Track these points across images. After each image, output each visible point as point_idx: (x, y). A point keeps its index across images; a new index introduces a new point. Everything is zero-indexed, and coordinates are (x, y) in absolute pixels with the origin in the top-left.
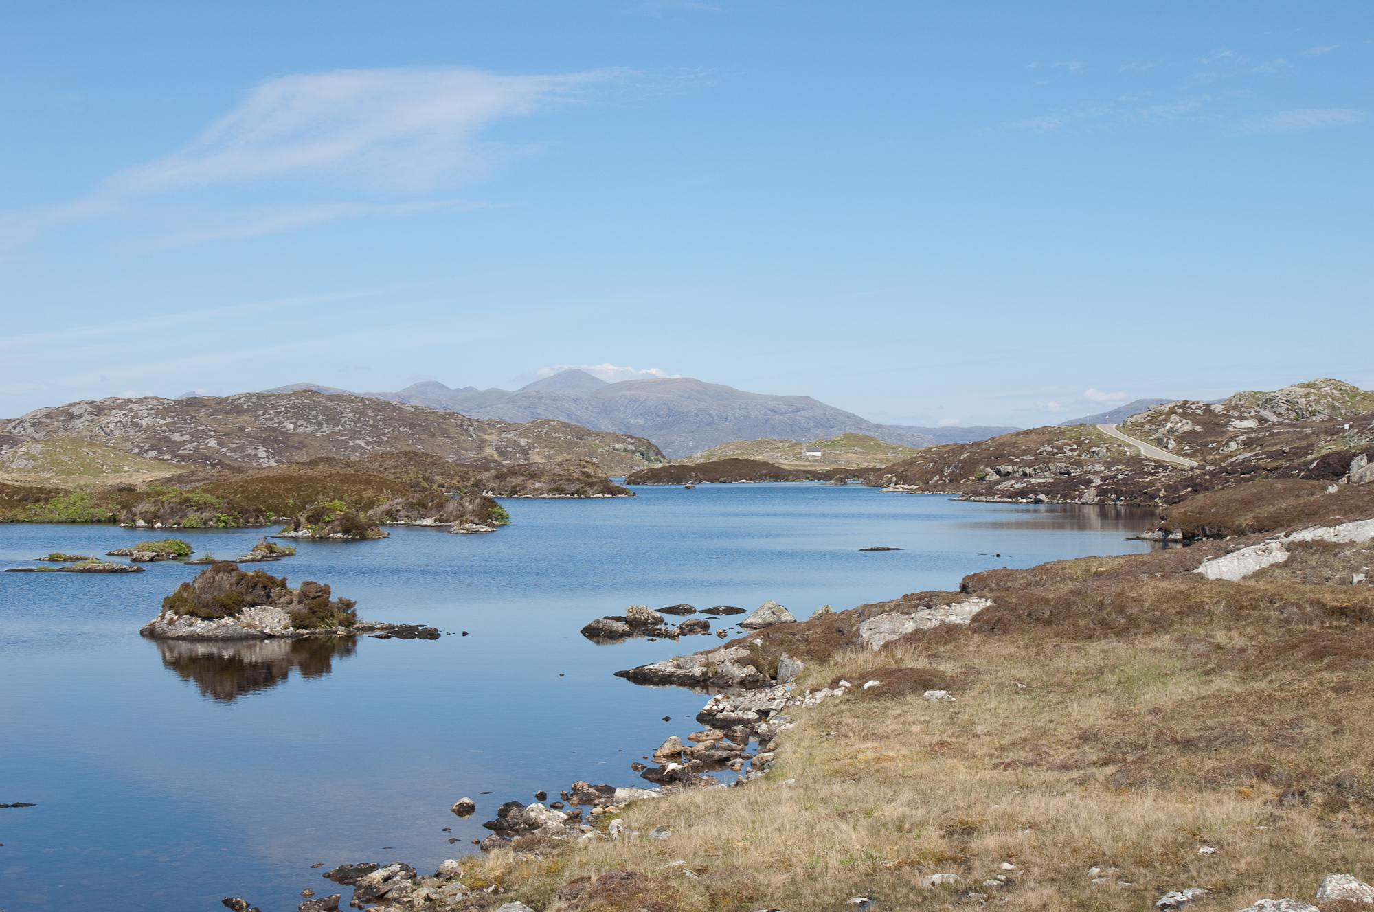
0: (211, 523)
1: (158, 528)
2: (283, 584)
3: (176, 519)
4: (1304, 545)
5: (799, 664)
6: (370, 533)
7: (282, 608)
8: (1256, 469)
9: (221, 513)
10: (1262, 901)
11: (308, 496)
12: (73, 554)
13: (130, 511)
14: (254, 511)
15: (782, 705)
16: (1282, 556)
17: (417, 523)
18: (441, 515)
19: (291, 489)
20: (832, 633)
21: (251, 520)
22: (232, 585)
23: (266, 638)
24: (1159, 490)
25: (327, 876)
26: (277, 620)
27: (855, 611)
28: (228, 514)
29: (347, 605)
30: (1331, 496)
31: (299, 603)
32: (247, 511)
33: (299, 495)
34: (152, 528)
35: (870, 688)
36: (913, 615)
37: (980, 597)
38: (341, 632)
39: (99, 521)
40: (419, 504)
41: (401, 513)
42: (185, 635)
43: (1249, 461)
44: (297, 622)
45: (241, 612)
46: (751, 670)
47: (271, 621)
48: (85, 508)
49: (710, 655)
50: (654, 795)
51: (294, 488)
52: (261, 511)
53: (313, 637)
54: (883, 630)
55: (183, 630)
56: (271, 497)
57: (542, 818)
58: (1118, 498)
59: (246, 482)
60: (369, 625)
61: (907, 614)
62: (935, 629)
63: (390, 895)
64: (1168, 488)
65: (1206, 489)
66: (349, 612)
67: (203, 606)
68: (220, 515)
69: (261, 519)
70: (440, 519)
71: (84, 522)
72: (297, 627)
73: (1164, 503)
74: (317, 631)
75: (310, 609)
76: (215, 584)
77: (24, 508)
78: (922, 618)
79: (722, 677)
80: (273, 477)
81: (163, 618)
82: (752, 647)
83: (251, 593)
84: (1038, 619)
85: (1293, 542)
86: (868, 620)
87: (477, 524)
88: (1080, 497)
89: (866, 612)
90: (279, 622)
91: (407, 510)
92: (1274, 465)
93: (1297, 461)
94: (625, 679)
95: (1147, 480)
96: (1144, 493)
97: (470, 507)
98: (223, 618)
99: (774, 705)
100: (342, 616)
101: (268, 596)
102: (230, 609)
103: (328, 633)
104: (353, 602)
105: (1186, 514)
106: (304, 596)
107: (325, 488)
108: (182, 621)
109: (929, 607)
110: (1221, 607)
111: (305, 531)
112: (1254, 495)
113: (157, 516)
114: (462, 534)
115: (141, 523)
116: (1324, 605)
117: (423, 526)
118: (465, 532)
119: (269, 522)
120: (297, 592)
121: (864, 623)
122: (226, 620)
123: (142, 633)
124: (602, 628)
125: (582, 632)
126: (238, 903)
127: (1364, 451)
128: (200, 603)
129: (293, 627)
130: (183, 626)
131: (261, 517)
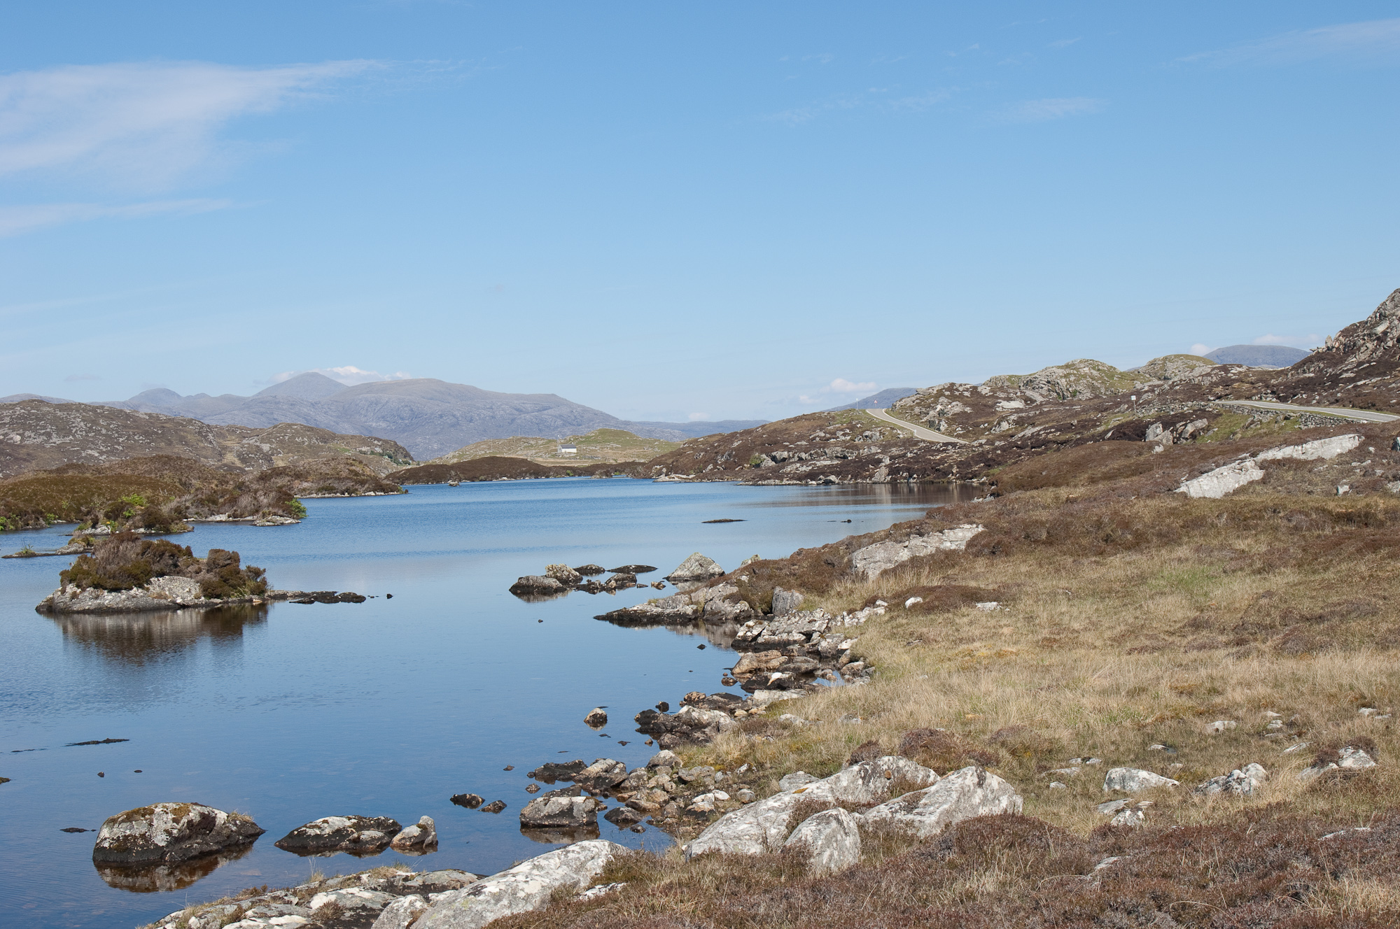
2: (188, 552)
4: (1278, 463)
5: (798, 596)
6: (174, 527)
7: (191, 577)
8: (1046, 443)
11: (83, 498)
14: (33, 512)
15: (825, 626)
16: (1258, 474)
17: (210, 519)
18: (235, 511)
19: (64, 491)
20: (822, 566)
21: (30, 522)
22: (138, 555)
23: (179, 609)
24: (951, 466)
26: (188, 590)
27: (842, 543)
28: (6, 517)
29: (257, 573)
31: (208, 571)
32: (26, 513)
33: (73, 496)
35: (914, 605)
36: (907, 543)
37: (971, 523)
38: (257, 601)
40: (208, 501)
41: (190, 510)
42: (92, 608)
43: (1038, 435)
44: (208, 590)
45: (149, 582)
46: (743, 606)
47: (181, 591)
49: (693, 595)
51: (68, 489)
52: (42, 513)
53: (226, 606)
54: (878, 559)
55: (90, 604)
56: (44, 499)
58: (911, 476)
59: (15, 484)
60: (281, 593)
61: (901, 542)
62: (932, 556)
65: (999, 464)
66: (258, 580)
67: (109, 578)
69: (42, 521)
70: (234, 514)
72: (207, 596)
73: (957, 479)
74: (230, 600)
75: (222, 577)
76: (120, 554)
78: (916, 546)
79: (713, 613)
80: (44, 479)
81: (63, 592)
82: (739, 583)
83: (159, 561)
84: (1036, 541)
85: (1265, 461)
86: (860, 551)
87: (281, 516)
88: (871, 476)
89: (853, 544)
90: (189, 591)
91: (197, 507)
92: (1064, 437)
93: (1087, 434)
94: (608, 622)
95: (938, 457)
96: (937, 470)
97: (265, 501)
98: (132, 589)
99: (816, 626)
100: (252, 584)
101: (176, 565)
102: (138, 579)
103: (241, 601)
104: (261, 569)
105: (1017, 478)
106: (212, 565)
107: (100, 489)
108: (86, 594)
109: (921, 535)
110: (1223, 520)
111: (104, 527)
112: (1083, 457)
114: (268, 526)
116: (1330, 512)
117: (218, 522)
118: (271, 524)
119: (49, 524)
120: (205, 561)
121: (855, 553)
122: (135, 591)
123: (38, 610)
124: (533, 585)
125: (510, 590)
126: (474, 798)
127: (1158, 419)
128: (105, 574)
129: (204, 596)
130: (88, 599)
131: (41, 519)
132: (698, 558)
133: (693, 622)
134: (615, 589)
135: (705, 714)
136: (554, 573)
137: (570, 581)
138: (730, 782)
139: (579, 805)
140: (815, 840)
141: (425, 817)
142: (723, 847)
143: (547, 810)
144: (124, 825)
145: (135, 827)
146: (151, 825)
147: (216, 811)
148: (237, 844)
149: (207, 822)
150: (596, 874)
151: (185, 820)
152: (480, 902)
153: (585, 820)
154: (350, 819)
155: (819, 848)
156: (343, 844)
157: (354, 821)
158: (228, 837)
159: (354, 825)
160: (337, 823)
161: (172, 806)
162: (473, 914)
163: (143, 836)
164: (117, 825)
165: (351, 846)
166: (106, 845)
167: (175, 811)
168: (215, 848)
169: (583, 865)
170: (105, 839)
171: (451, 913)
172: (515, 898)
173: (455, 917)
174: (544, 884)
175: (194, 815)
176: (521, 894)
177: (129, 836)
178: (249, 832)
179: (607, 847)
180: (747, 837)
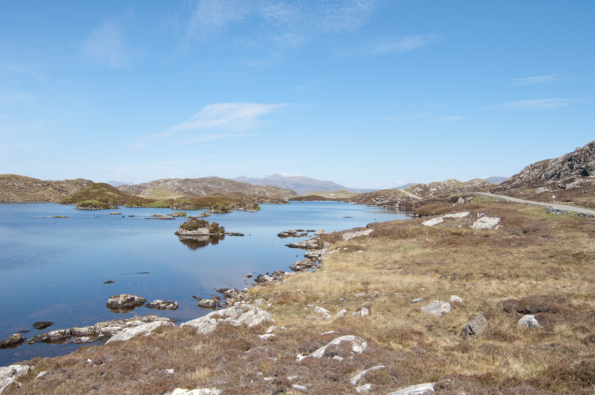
0: (191, 208)
1: (179, 209)
3: (183, 207)
4: (447, 218)
5: (328, 244)
6: (228, 211)
7: (207, 228)
8: (436, 200)
10: (436, 301)
13: (172, 205)
15: (324, 253)
16: (442, 221)
19: (210, 201)
20: (336, 237)
22: (196, 223)
23: (204, 235)
24: (413, 204)
25: (217, 291)
26: (206, 231)
27: (342, 232)
28: (195, 206)
29: (223, 228)
30: (454, 207)
32: (200, 206)
33: (212, 202)
34: (177, 209)
35: (345, 250)
37: (371, 229)
38: (221, 234)
39: (165, 207)
40: (240, 205)
41: (235, 207)
44: (211, 232)
46: (317, 245)
48: (162, 204)
49: (307, 241)
50: (294, 274)
52: (203, 206)
53: (214, 235)
54: (348, 236)
55: (184, 233)
56: (205, 202)
57: (268, 279)
58: (404, 206)
60: (228, 233)
61: (354, 232)
62: (360, 236)
63: (232, 296)
64: (415, 204)
65: (424, 205)
66: (223, 230)
67: (189, 228)
68: (193, 206)
69: (203, 208)
70: (244, 208)
71: (162, 207)
72: (211, 233)
73: (414, 208)
75: (214, 229)
76: (192, 222)
77: (148, 204)
78: (357, 234)
79: (310, 246)
80: (206, 198)
81: (180, 230)
82: (317, 240)
83: (200, 225)
84: (384, 234)
85: (445, 217)
86: (345, 234)
87: (253, 209)
88: (395, 206)
89: (344, 232)
91: (237, 206)
92: (440, 199)
93: (446, 198)
95: (411, 202)
96: (410, 205)
97: (252, 205)
98: (194, 230)
99: (322, 253)
100: (221, 230)
101: (204, 226)
102: (195, 228)
103: (218, 234)
105: (420, 210)
106: (212, 226)
107: (218, 200)
108: (184, 231)
109: (359, 231)
110: (427, 232)
111: (213, 210)
112: (436, 206)
113: (178, 206)
115: (175, 208)
116: (452, 232)
117: (241, 210)
118: (250, 211)
123: (175, 233)
124: (282, 234)
125: (277, 235)
126: (196, 297)
127: (462, 196)
132: (322, 230)
134: (299, 237)
136: (289, 232)
137: (293, 234)
139: (211, 302)
143: (204, 302)
145: (116, 299)
146: (119, 299)
147: (135, 297)
148: (137, 304)
149: (132, 299)
151: (126, 299)
153: (211, 305)
154: (162, 301)
156: (157, 307)
159: (162, 303)
160: (158, 302)
161: (124, 295)
163: (116, 301)
164: (112, 299)
166: (109, 303)
167: (124, 297)
173: (118, 337)
175: (129, 298)
176: (131, 334)
177: (114, 301)
178: (141, 302)
179: (160, 323)
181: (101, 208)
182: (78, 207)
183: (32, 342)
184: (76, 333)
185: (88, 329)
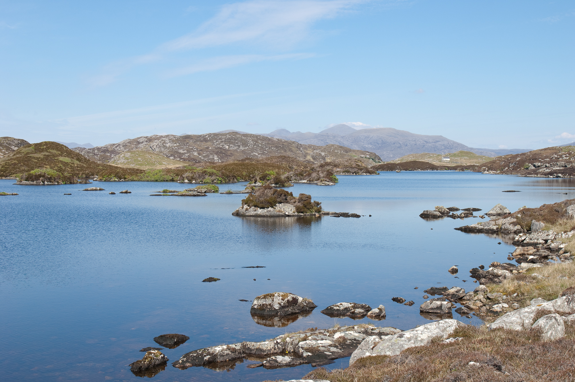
0: (215, 181)
1: (194, 183)
2: (291, 194)
3: (201, 179)
5: (542, 224)
6: (286, 184)
7: (292, 204)
9: (219, 177)
11: (251, 171)
12: (173, 190)
13: (182, 176)
14: (232, 176)
15: (554, 237)
17: (300, 182)
18: (310, 179)
19: (244, 168)
20: (553, 212)
21: (231, 180)
22: (272, 194)
23: (287, 217)
25: (426, 291)
26: (290, 209)
28: (222, 177)
29: (318, 204)
31: (299, 202)
32: (230, 177)
33: (247, 171)
34: (191, 183)
38: (317, 215)
39: (167, 181)
40: (299, 174)
41: (292, 178)
42: (253, 215)
44: (299, 210)
45: (275, 206)
47: (288, 209)
48: (161, 175)
49: (497, 221)
52: (235, 177)
53: (305, 216)
55: (252, 213)
56: (237, 171)
59: (226, 165)
60: (327, 212)
66: (318, 207)
67: (260, 203)
68: (219, 178)
74: (307, 214)
75: (304, 205)
76: (265, 194)
77: (136, 175)
79: (505, 230)
80: (237, 163)
81: (243, 208)
82: (517, 218)
83: (280, 197)
86: (571, 206)
87: (328, 182)
89: (567, 203)
90: (291, 210)
91: (295, 177)
94: (460, 231)
97: (322, 175)
98: (269, 208)
100: (316, 208)
101: (286, 199)
102: (272, 204)
103: (311, 215)
104: (320, 202)
106: (301, 200)
107: (258, 168)
108: (251, 209)
111: (259, 183)
113: (193, 178)
114: (323, 185)
115: (186, 181)
117: (303, 183)
118: (324, 185)
119: (238, 181)
120: (298, 198)
121: (569, 207)
122: (270, 209)
123: (233, 214)
124: (429, 214)
125: (420, 216)
126: (401, 299)
128: (259, 202)
129: (297, 212)
130: (252, 211)
131: (235, 179)
132: (499, 206)
133: (496, 233)
134: (464, 217)
135: (500, 271)
136: (438, 210)
137: (445, 213)
138: (509, 300)
139: (445, 305)
140: (545, 326)
141: (381, 305)
142: (505, 326)
143: (431, 306)
144: (263, 300)
145: (267, 301)
146: (273, 301)
147: (298, 297)
148: (306, 311)
149: (295, 301)
150: (451, 333)
151: (286, 300)
152: (402, 341)
153: (447, 311)
154: (351, 304)
155: (546, 330)
156: (348, 314)
157: (352, 305)
158: (303, 308)
159: (352, 307)
160: (346, 305)
161: (281, 294)
162: (399, 345)
163: (270, 305)
164: (260, 300)
165: (351, 315)
166: (256, 307)
167: (282, 296)
168: (297, 311)
169: (445, 329)
170: (256, 305)
171: (390, 344)
172: (417, 340)
173: (392, 346)
174: (429, 335)
175: (290, 298)
176: (419, 339)
177: (264, 304)
178: (311, 306)
179: (456, 322)
180: (516, 323)
181: (61, 182)
182: (21, 181)
183: (188, 364)
184: (253, 352)
185: (273, 344)
